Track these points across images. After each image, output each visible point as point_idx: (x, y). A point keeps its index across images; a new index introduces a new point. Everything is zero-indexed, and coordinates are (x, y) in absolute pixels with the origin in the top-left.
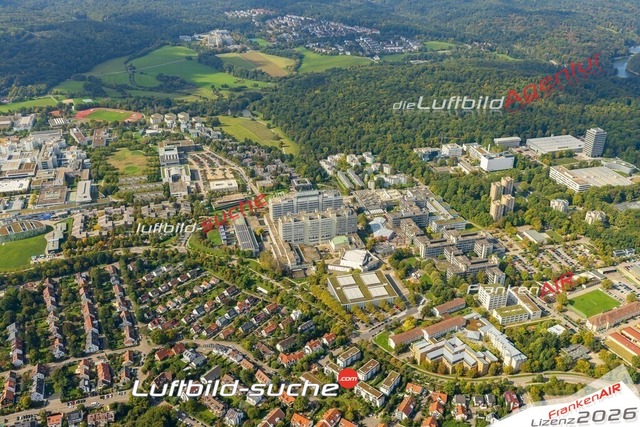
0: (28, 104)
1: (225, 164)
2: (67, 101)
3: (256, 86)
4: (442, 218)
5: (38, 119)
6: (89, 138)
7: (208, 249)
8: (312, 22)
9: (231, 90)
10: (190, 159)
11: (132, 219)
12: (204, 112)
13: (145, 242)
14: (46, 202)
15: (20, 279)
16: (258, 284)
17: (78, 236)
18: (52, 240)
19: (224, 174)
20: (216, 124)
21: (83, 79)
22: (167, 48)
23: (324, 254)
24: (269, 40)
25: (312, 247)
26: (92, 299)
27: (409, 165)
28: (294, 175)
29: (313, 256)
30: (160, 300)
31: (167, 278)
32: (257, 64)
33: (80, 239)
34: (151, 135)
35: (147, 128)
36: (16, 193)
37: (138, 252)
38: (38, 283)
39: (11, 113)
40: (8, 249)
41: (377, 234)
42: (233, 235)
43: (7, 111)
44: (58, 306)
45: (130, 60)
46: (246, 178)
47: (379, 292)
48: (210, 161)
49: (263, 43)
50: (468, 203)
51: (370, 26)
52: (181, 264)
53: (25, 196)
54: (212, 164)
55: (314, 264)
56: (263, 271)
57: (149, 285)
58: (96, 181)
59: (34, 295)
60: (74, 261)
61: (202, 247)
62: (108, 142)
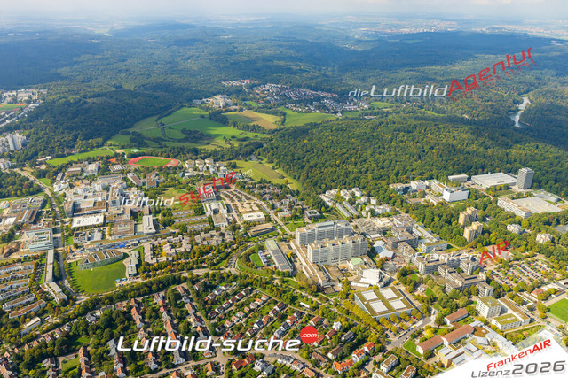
0: (91, 154)
1: (250, 199)
2: (120, 151)
3: (256, 136)
4: (428, 241)
5: (101, 166)
6: (142, 180)
7: (254, 270)
8: (287, 89)
9: (238, 140)
10: (222, 196)
11: (190, 246)
12: (223, 157)
13: (203, 265)
14: (120, 233)
15: (111, 300)
16: (300, 300)
17: (150, 262)
18: (130, 265)
19: (251, 207)
20: (234, 166)
21: (128, 134)
22: (185, 109)
23: (344, 272)
24: (258, 102)
25: (334, 266)
26: (171, 316)
27: (390, 199)
28: (304, 207)
29: (337, 274)
30: (225, 315)
31: (227, 296)
32: (252, 120)
33: (152, 265)
34: (189, 177)
35: (184, 172)
36: (95, 226)
37: (199, 274)
38: (125, 303)
39: (80, 161)
40: (96, 274)
41: (382, 255)
42: (270, 258)
43: (76, 160)
44: (145, 323)
45: (159, 118)
46: (268, 210)
47: (398, 305)
48: (238, 197)
49: (254, 104)
50: (444, 229)
51: (329, 91)
52: (235, 284)
53: (102, 228)
54: (240, 200)
55: (340, 282)
56: (301, 288)
57: (214, 302)
58: (155, 215)
59: (124, 313)
60: (151, 283)
61: (250, 269)
62: (158, 183)
